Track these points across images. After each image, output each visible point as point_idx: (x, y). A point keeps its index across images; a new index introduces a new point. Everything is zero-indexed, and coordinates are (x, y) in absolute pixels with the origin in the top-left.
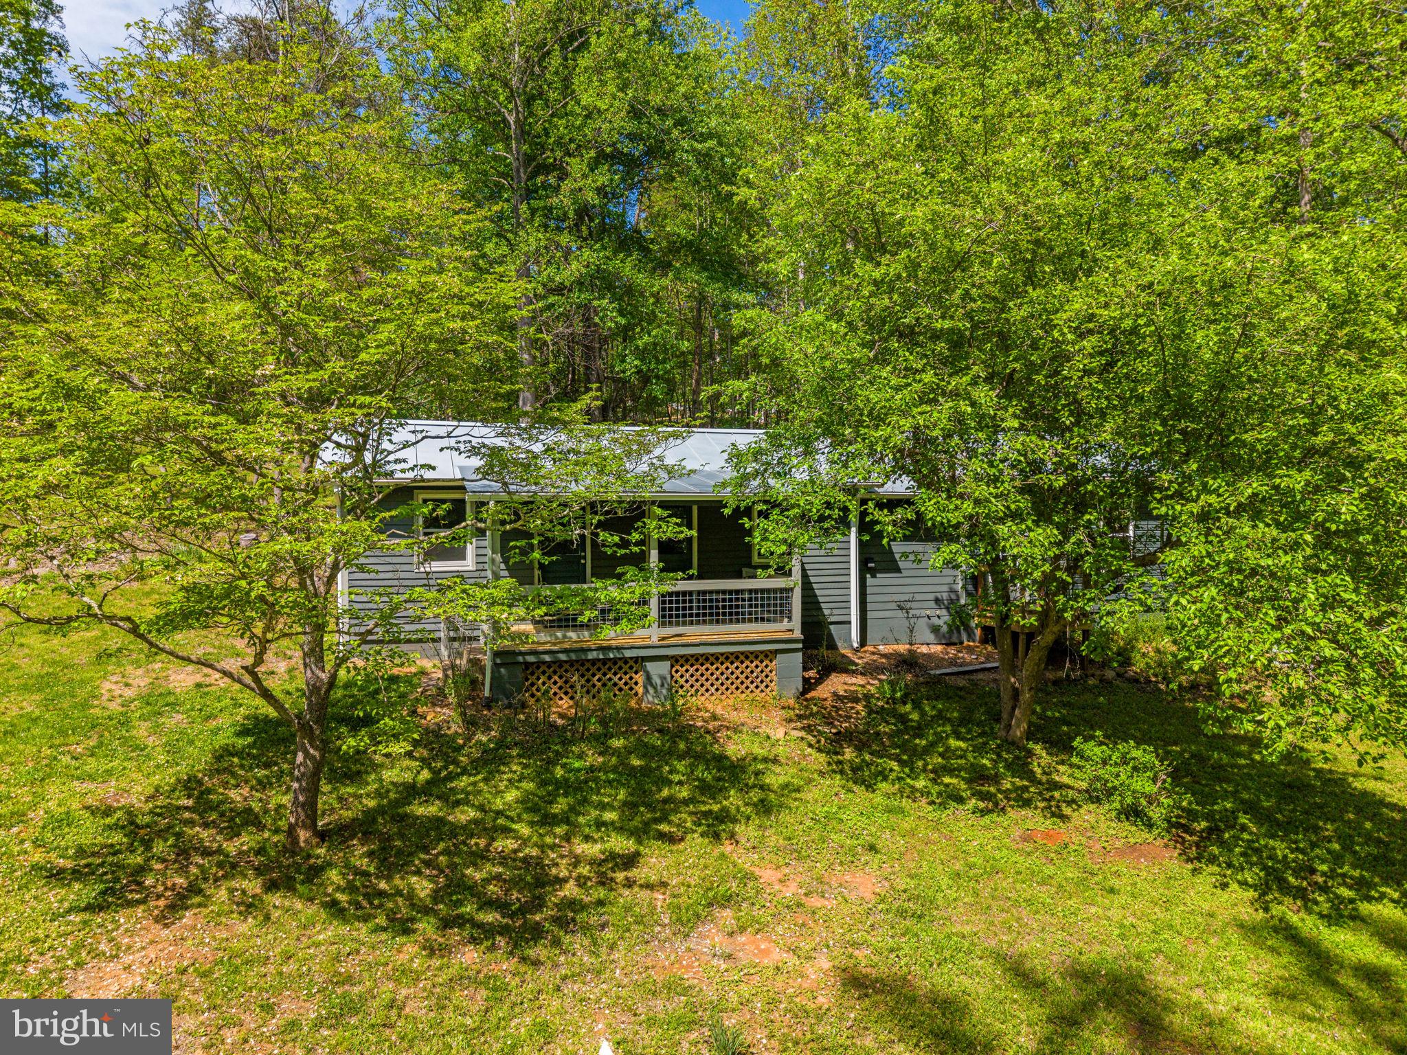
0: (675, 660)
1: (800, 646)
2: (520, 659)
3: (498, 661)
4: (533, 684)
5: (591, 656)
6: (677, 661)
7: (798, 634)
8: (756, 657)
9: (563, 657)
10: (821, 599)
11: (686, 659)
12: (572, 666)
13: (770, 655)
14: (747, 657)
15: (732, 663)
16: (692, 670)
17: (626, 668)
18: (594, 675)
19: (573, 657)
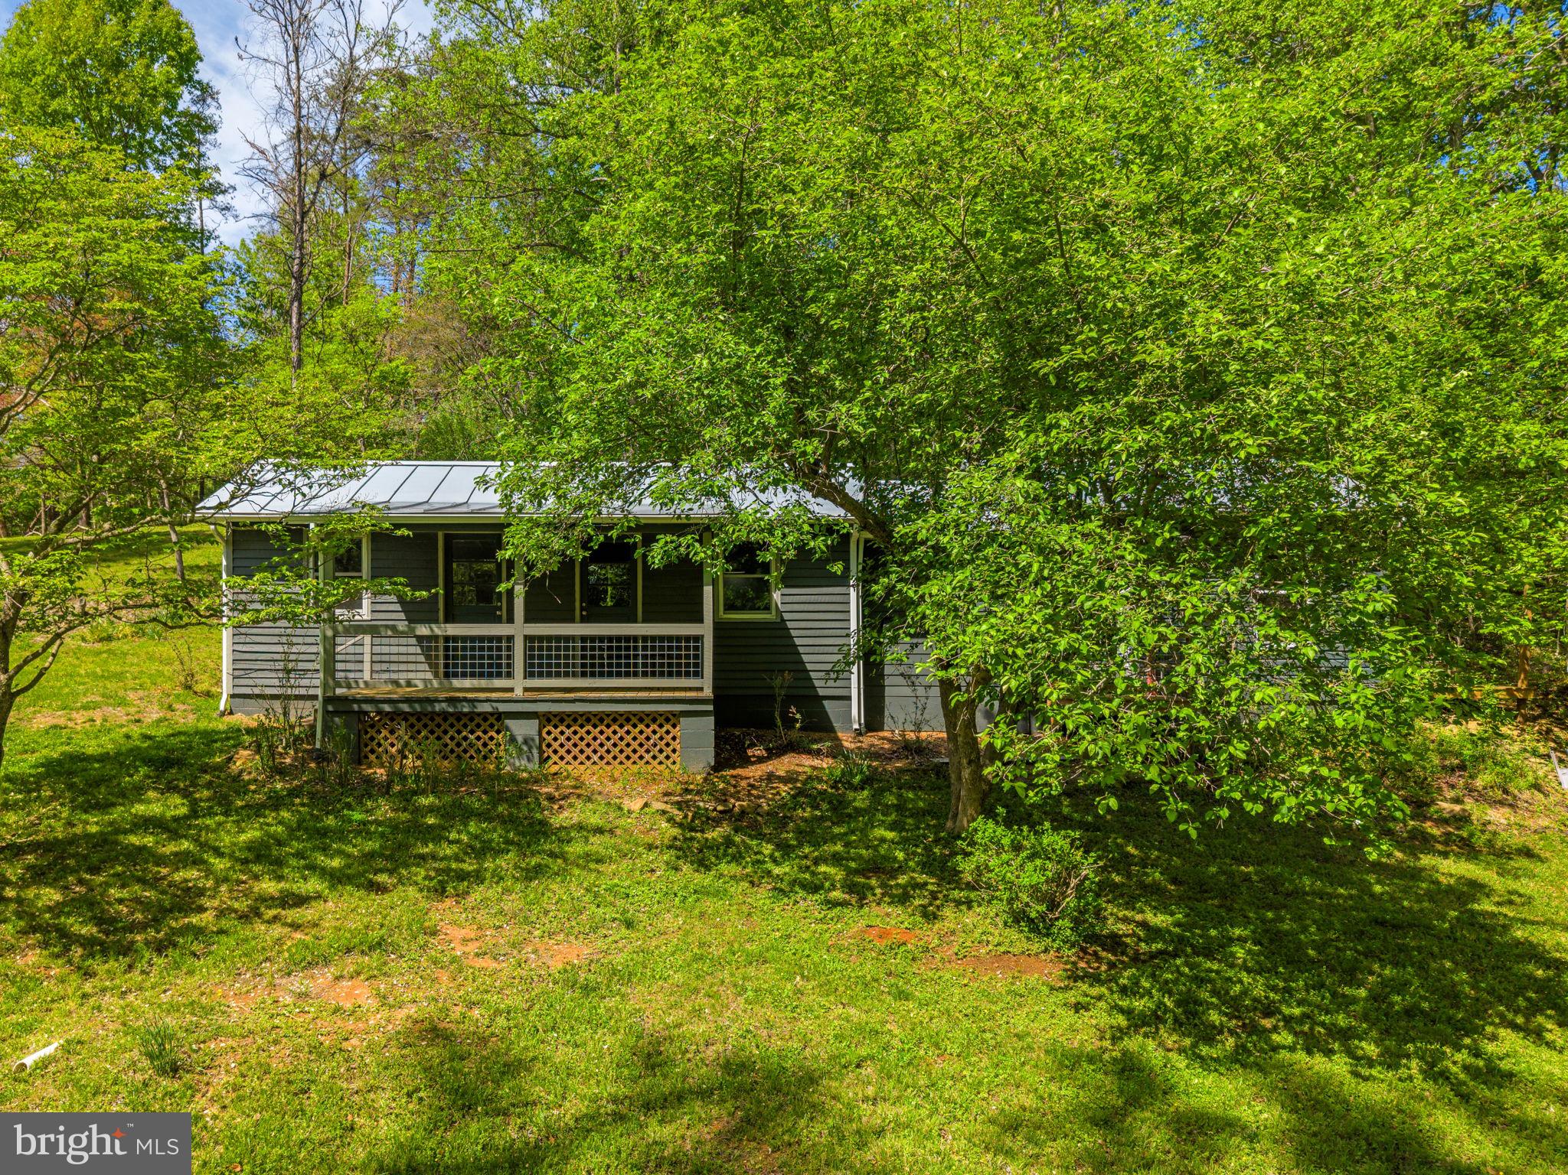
0: (546, 719)
1: (710, 708)
2: (356, 707)
3: (330, 708)
4: (372, 739)
5: (438, 707)
6: (549, 721)
7: (708, 692)
8: (654, 720)
9: (405, 708)
10: (809, 667)
11: (561, 718)
12: (419, 720)
13: (672, 719)
14: (641, 720)
15: (621, 726)
16: (568, 732)
17: (485, 726)
18: (445, 732)
19: (418, 707)
